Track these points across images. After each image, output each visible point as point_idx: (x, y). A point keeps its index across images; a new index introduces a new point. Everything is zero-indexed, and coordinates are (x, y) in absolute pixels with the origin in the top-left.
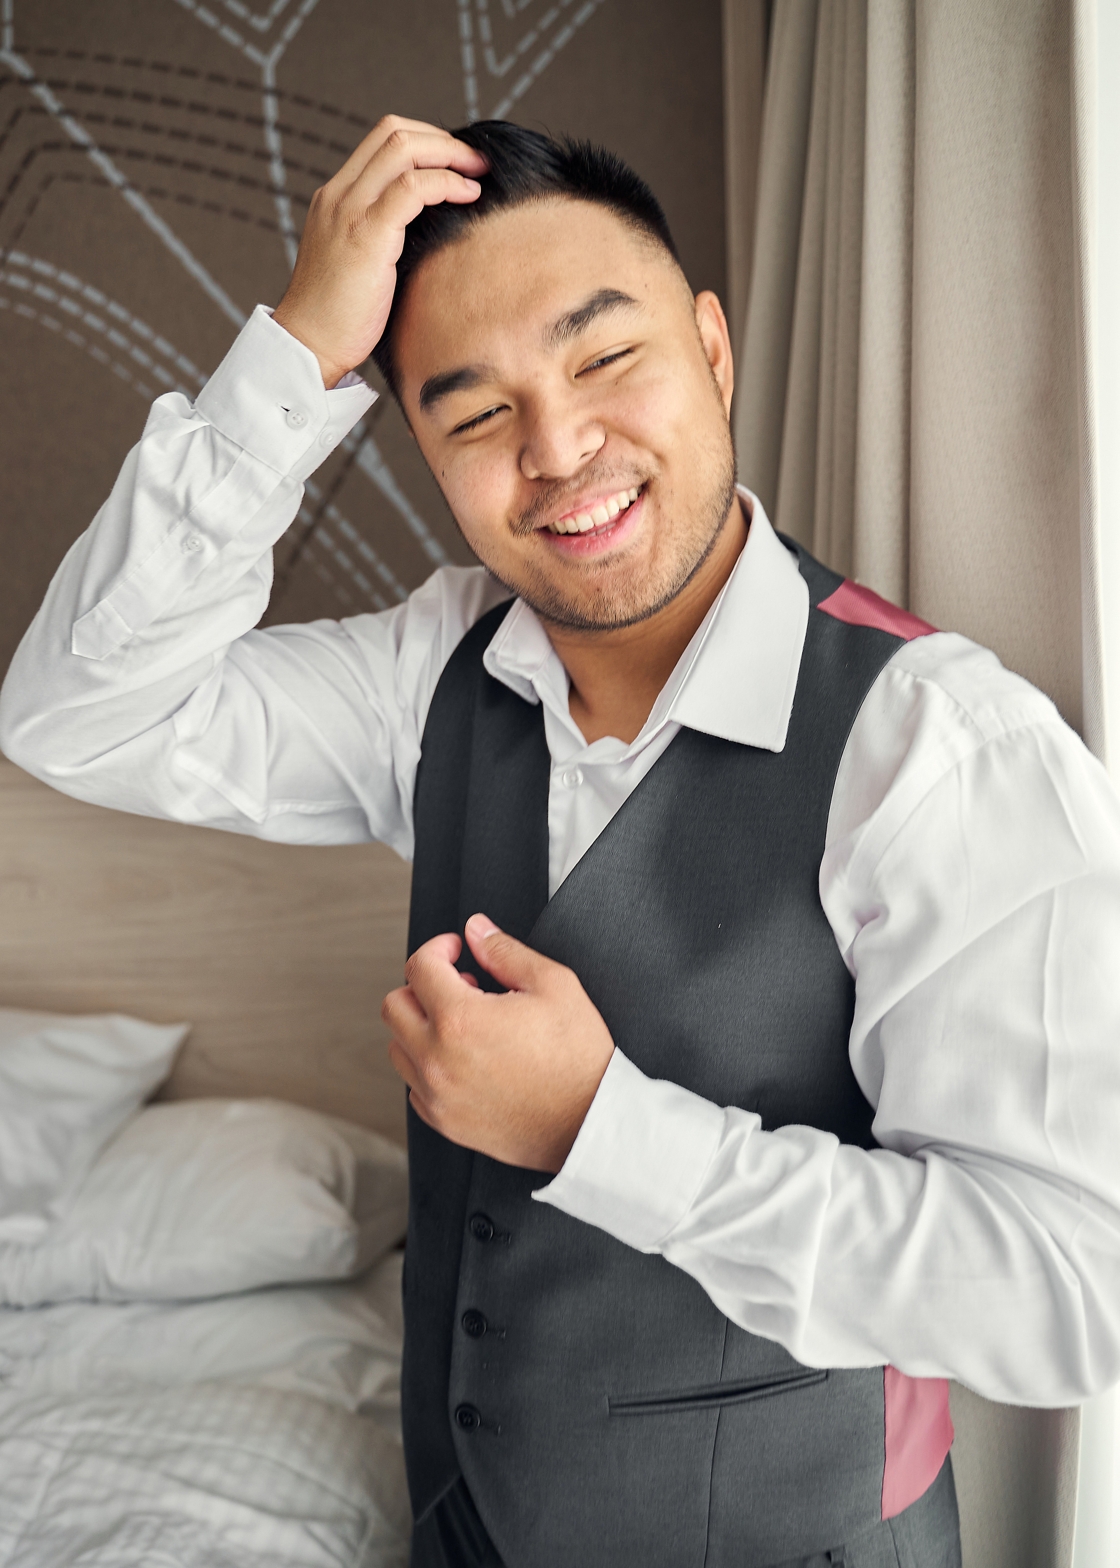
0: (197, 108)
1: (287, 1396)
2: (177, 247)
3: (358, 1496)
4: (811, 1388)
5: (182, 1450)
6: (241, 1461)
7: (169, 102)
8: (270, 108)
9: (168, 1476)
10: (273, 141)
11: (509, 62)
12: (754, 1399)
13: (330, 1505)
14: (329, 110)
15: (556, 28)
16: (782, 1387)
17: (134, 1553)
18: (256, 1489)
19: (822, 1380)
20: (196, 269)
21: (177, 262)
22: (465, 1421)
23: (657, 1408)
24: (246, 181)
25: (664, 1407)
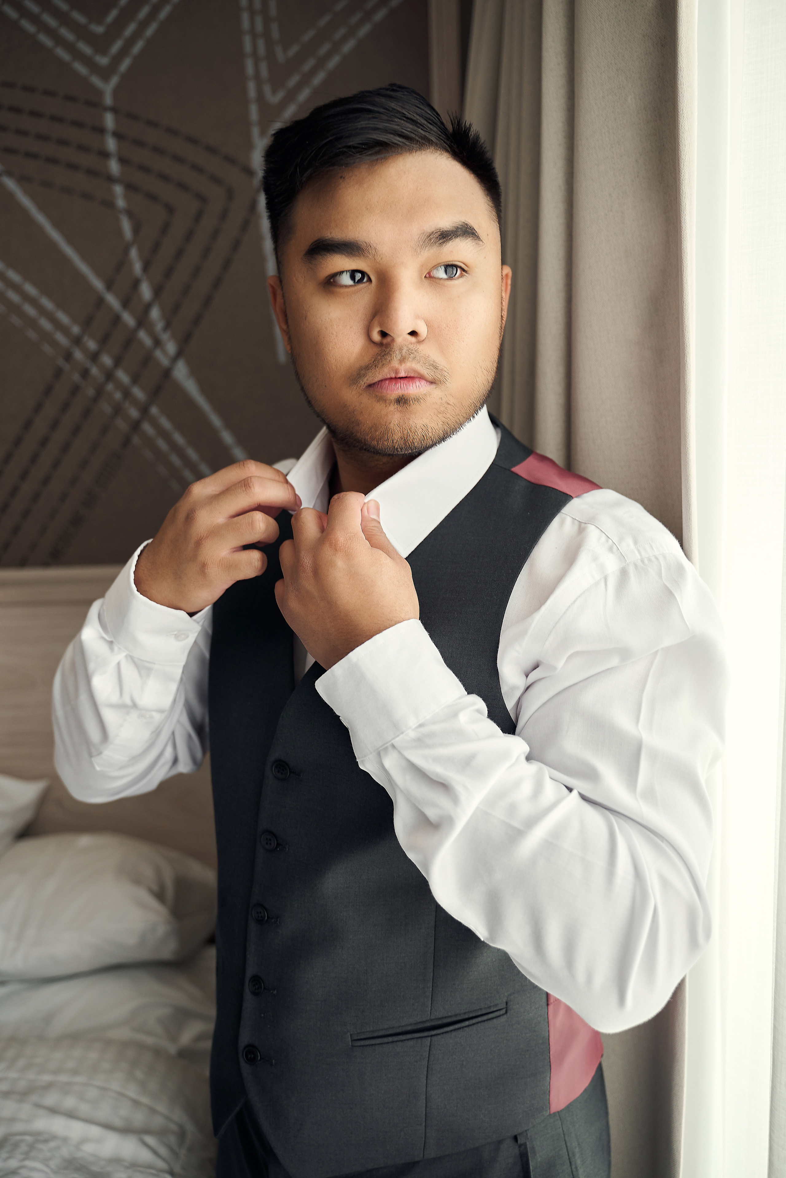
0: (55, 119)
1: (125, 1044)
2: (40, 218)
3: (179, 1115)
4: (495, 1020)
5: (48, 1087)
6: (92, 1093)
7: (35, 114)
8: (109, 121)
9: (38, 1106)
10: (111, 144)
11: (281, 95)
12: (455, 1030)
13: (158, 1122)
14: (152, 124)
15: (313, 71)
16: (474, 1021)
17: (13, 1163)
18: (104, 1113)
19: (503, 1015)
20: (55, 235)
21: (40, 229)
22: (249, 1056)
23: (386, 1040)
24: (91, 173)
25: (390, 1039)
